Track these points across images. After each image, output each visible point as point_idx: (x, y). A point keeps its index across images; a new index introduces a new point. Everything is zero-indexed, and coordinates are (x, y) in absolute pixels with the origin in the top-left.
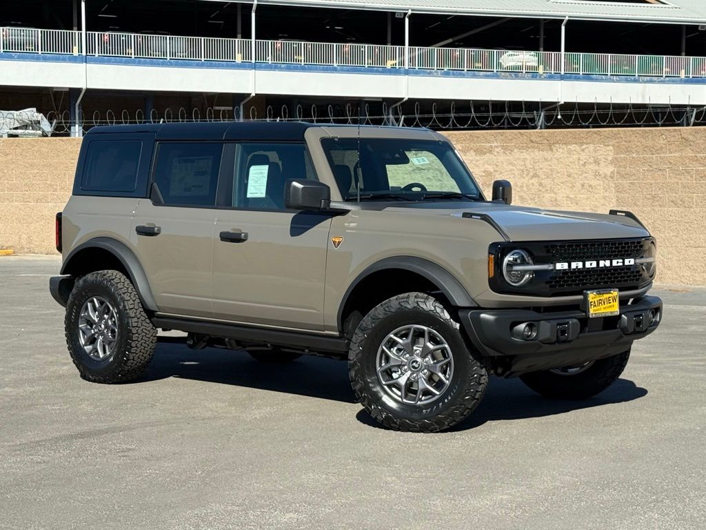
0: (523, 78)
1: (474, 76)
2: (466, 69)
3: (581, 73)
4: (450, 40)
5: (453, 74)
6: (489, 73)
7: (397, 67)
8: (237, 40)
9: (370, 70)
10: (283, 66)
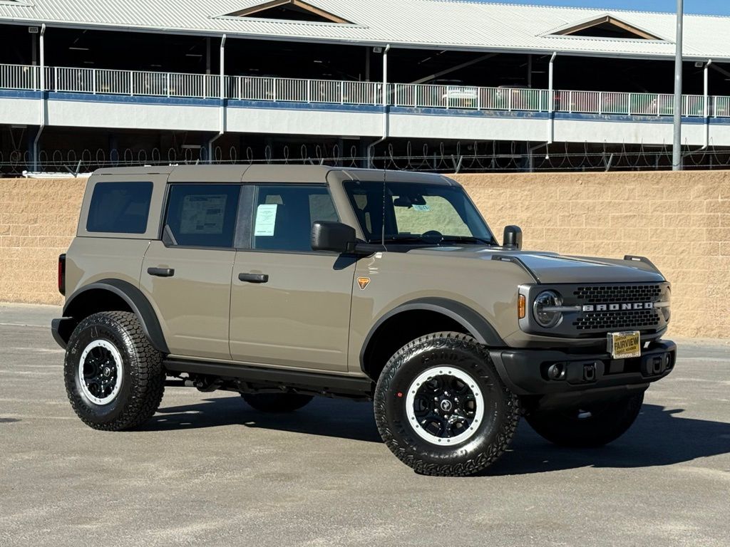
0: (508, 116)
1: (457, 114)
2: (447, 106)
3: (570, 111)
4: (432, 77)
5: (435, 112)
6: (472, 111)
7: (375, 104)
8: (204, 76)
9: (347, 108)
10: (253, 102)
